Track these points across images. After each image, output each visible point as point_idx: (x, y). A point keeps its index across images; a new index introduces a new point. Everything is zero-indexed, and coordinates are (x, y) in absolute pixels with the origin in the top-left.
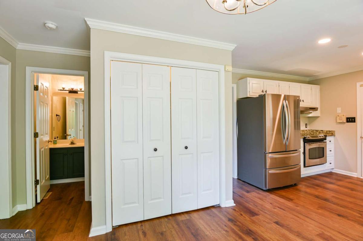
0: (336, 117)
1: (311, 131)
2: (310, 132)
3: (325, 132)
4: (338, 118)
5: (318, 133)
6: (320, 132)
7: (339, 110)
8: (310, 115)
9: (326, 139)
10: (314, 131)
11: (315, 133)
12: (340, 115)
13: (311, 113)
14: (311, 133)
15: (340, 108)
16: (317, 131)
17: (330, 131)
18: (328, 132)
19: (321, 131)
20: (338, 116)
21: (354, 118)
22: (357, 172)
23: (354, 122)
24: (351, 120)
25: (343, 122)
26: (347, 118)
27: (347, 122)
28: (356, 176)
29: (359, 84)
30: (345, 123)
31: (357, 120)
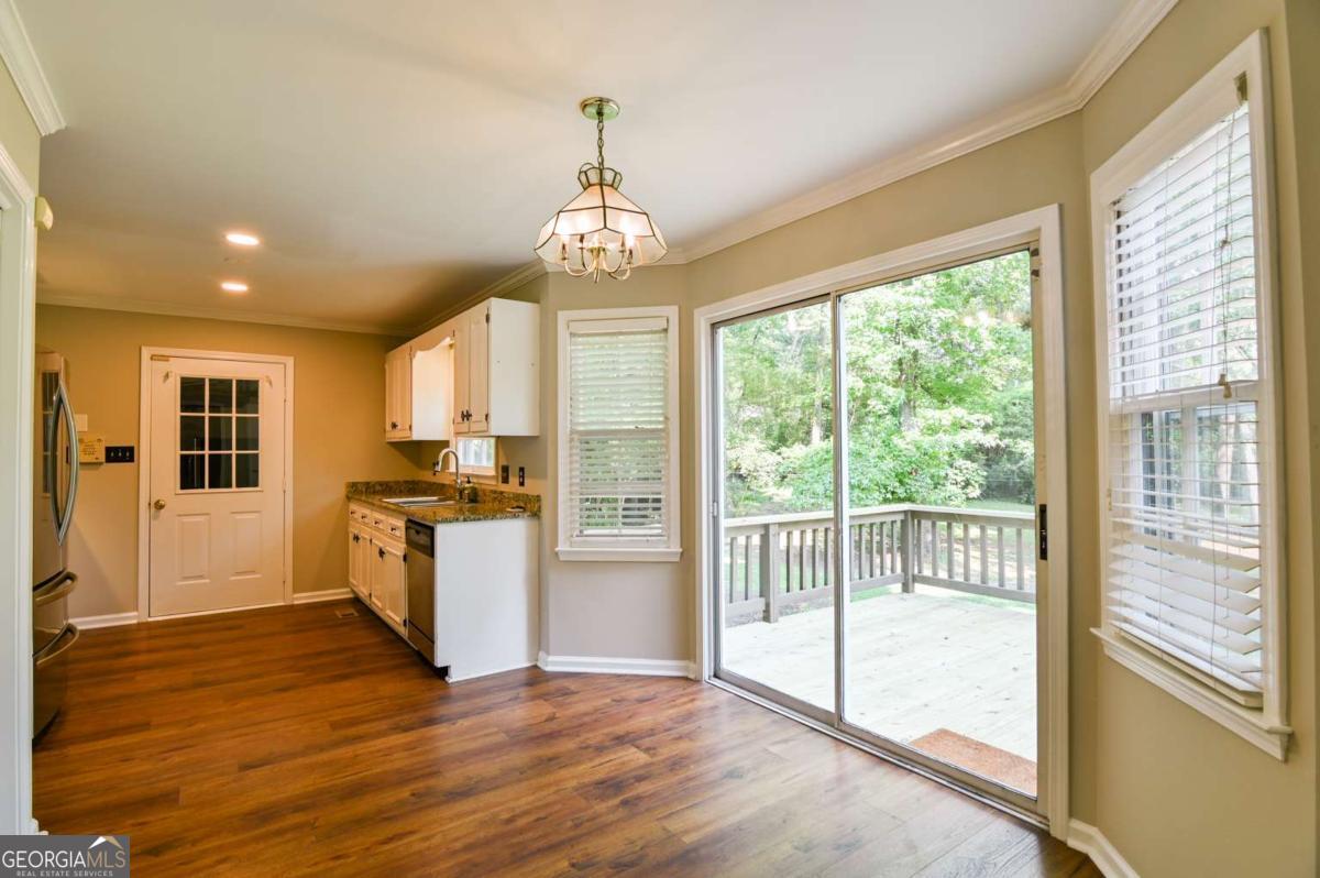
4: (79, 448)
7: (82, 423)
12: (87, 440)
15: (86, 416)
20: (81, 440)
21: (131, 449)
22: (136, 608)
23: (131, 459)
24: (121, 455)
25: (95, 461)
26: (108, 450)
27: (109, 459)
28: (135, 621)
29: (146, 352)
30: (101, 464)
31: (142, 454)
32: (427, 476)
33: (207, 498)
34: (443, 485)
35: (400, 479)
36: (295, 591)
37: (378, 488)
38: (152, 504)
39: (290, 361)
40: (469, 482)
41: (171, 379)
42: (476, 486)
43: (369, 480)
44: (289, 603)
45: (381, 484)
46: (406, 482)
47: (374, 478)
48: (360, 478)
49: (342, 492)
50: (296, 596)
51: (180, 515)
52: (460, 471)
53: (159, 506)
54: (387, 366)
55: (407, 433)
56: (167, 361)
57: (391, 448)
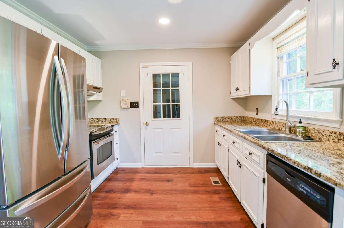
0: (121, 102)
1: (92, 119)
2: (90, 122)
3: (109, 120)
4: (122, 103)
5: (100, 122)
6: (103, 121)
7: (123, 93)
8: (92, 98)
9: (112, 130)
10: (96, 120)
11: (97, 122)
12: (124, 100)
13: (93, 95)
14: (92, 123)
15: (124, 91)
16: (99, 119)
17: (114, 119)
18: (112, 120)
19: (104, 119)
20: (123, 100)
21: (137, 103)
22: (141, 162)
23: (138, 107)
24: (135, 105)
25: (127, 107)
26: (131, 103)
27: (131, 107)
28: (140, 167)
29: (141, 65)
30: (129, 108)
31: (141, 105)
32: (252, 114)
33: (162, 122)
34: (266, 121)
35: (238, 115)
36: (194, 162)
37: (227, 119)
38: (145, 124)
39: (191, 64)
40: (300, 122)
41: (149, 75)
42: (307, 125)
43: (223, 116)
44: (191, 167)
45: (229, 118)
46: (240, 117)
47: (225, 115)
48: (220, 115)
49: (212, 120)
50: (194, 164)
51: (153, 128)
52: (290, 114)
53: (147, 125)
54: (232, 62)
55: (247, 92)
56: (148, 68)
57: (233, 101)
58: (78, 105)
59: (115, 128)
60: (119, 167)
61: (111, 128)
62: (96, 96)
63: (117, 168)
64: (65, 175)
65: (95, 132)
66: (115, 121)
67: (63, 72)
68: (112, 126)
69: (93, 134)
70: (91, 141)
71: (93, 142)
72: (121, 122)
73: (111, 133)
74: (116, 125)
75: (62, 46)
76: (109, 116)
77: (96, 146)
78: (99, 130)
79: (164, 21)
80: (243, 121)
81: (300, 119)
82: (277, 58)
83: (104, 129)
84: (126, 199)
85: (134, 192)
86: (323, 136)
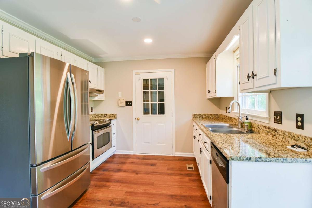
0: (118, 101)
1: (96, 115)
2: (95, 116)
3: (109, 115)
4: (119, 102)
5: (102, 117)
6: (104, 116)
7: (120, 94)
8: (96, 98)
9: (110, 123)
10: (99, 115)
11: (100, 117)
12: (121, 99)
13: (97, 96)
14: (96, 117)
15: (121, 93)
16: (101, 115)
17: (113, 115)
18: (111, 116)
19: (106, 114)
20: (120, 100)
21: (131, 102)
22: (133, 150)
23: (131, 105)
24: (129, 104)
25: (123, 105)
26: (126, 102)
27: (126, 105)
28: (132, 154)
29: (134, 72)
30: (124, 106)
31: (133, 103)
32: (223, 112)
33: (150, 117)
34: (231, 118)
35: (213, 113)
36: (176, 151)
37: (204, 116)
38: (137, 119)
39: (173, 70)
40: (247, 119)
41: (140, 80)
42: (251, 121)
43: (200, 113)
44: (173, 155)
45: (205, 115)
46: (214, 114)
47: (202, 113)
48: (198, 112)
49: (191, 117)
50: (176, 153)
51: (143, 123)
52: (241, 112)
53: (138, 120)
55: (214, 94)
56: (139, 74)
57: (209, 101)
58: (84, 103)
59: (113, 122)
60: (116, 153)
61: (109, 122)
62: (99, 97)
63: (114, 154)
64: (71, 151)
65: (96, 124)
66: (113, 116)
67: (73, 83)
68: (111, 120)
69: (94, 125)
70: (92, 131)
71: (94, 131)
72: (118, 117)
73: (109, 125)
74: (114, 119)
75: (73, 66)
76: (109, 112)
77: (96, 135)
78: (100, 123)
79: (148, 41)
80: (217, 117)
81: (247, 116)
82: (237, 67)
83: (103, 122)
84: (116, 176)
85: (124, 171)
86: (260, 129)
